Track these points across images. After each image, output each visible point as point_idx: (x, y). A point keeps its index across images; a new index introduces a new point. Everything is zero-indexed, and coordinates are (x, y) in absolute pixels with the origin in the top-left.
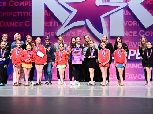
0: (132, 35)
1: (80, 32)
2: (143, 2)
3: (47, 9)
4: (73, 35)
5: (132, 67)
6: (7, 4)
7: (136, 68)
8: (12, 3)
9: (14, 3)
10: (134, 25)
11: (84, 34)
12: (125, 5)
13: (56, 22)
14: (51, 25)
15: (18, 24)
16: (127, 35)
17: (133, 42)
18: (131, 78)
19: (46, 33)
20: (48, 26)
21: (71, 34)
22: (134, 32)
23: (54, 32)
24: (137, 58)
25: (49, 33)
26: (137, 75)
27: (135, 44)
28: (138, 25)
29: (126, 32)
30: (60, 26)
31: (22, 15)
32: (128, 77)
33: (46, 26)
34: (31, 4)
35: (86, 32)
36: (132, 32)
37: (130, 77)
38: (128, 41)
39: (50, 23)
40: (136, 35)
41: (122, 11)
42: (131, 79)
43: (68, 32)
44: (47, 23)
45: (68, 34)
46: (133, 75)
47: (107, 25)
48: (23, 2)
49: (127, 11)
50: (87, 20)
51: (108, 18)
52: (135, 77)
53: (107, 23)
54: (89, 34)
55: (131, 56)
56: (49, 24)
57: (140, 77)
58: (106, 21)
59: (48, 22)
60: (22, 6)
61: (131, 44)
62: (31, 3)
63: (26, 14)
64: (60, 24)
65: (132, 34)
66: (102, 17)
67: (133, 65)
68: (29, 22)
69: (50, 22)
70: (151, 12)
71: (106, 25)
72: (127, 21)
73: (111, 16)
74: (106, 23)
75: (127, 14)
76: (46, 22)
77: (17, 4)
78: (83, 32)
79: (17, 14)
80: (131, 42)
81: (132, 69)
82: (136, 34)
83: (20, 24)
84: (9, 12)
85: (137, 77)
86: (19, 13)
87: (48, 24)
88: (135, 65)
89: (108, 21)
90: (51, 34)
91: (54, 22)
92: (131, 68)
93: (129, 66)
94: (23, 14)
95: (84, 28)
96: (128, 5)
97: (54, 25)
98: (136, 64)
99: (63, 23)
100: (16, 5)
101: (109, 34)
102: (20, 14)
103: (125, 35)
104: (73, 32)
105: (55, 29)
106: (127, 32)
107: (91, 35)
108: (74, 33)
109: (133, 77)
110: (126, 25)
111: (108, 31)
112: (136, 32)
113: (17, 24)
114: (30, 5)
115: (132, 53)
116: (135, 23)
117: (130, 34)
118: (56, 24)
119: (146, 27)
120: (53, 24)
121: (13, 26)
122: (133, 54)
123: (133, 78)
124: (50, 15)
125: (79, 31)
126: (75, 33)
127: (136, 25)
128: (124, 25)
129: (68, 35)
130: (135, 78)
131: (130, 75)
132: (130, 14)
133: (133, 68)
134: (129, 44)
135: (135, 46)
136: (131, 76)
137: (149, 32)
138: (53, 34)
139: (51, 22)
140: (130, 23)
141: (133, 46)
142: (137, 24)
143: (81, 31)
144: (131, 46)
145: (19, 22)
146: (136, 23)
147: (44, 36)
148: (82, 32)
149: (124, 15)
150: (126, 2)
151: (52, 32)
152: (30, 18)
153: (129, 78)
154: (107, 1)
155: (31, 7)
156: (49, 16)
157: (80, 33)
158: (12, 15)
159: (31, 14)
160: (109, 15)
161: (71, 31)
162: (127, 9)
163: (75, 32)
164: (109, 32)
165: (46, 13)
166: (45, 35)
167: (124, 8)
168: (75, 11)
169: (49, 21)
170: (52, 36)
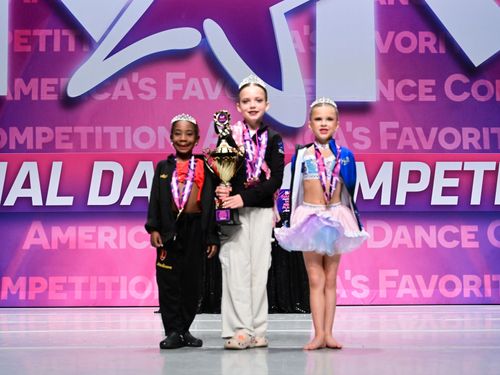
0: (412, 97)
1: (176, 81)
4: (147, 93)
5: (413, 240)
7: (433, 244)
10: (422, 51)
11: (194, 89)
13: (65, 32)
14: (42, 48)
16: (390, 98)
17: (419, 130)
18: (408, 291)
19: (19, 81)
20: (29, 49)
21: (135, 89)
22: (420, 81)
23: (55, 81)
24: (437, 199)
25: (34, 82)
26: (435, 278)
27: (427, 135)
28: (442, 50)
29: (386, 84)
30: (85, 49)
32: (397, 288)
33: (18, 49)
35: (207, 81)
36: (411, 83)
37: (407, 286)
38: (395, 125)
39: (38, 37)
40: (433, 98)
42: (410, 295)
43: (124, 82)
44: (22, 37)
45: (122, 89)
46: (420, 279)
47: (303, 50)
50: (210, 25)
51: (304, 16)
52: (427, 287)
53: (299, 39)
54: (218, 88)
55: (408, 194)
56: (34, 40)
57: (450, 286)
58: (297, 33)
59: (27, 32)
61: (407, 138)
64: (84, 40)
65: (415, 90)
66: (277, 12)
67: (419, 231)
69: (36, 32)
71: (297, 50)
72: (391, 34)
73: (320, 10)
74: (294, 41)
75: (391, 1)
76: (17, 31)
78: (193, 81)
80: (407, 130)
81: (415, 249)
82: (430, 90)
85: (437, 287)
87: (26, 41)
88: (428, 233)
89: (306, 29)
90: (44, 89)
91: (57, 32)
92: (410, 245)
93: (402, 237)
95: (198, 61)
97: (57, 47)
98: (433, 229)
99: (96, 37)
101: (309, 90)
103: (382, 96)
104: (144, 81)
105: (63, 64)
106: (391, 82)
107: (229, 96)
108: (147, 84)
109: (418, 287)
110: (386, 51)
111: (303, 78)
112: (432, 82)
115: (415, 176)
116: (425, 42)
117: (407, 90)
118: (64, 40)
119: (477, 60)
120: (50, 40)
122: (418, 181)
123: (420, 293)
125: (171, 76)
126: (153, 86)
127: (433, 50)
128: (377, 49)
129: (122, 94)
130: (428, 293)
131: (407, 279)
132: (403, 2)
133: (419, 245)
134: (399, 136)
135: (428, 145)
136: (411, 282)
137: (489, 84)
138: (52, 89)
139: (42, 34)
140: (406, 42)
141: (415, 147)
142: (436, 46)
143: (182, 75)
144: (408, 148)
146: (433, 40)
147: (10, 98)
148: (184, 82)
149: (378, 4)
151: (45, 81)
153: (402, 292)
156: (34, 4)
157: (179, 87)
161: (135, 77)
163: (153, 82)
164: (308, 82)
166: (13, 95)
169: (32, 29)
170: (45, 97)
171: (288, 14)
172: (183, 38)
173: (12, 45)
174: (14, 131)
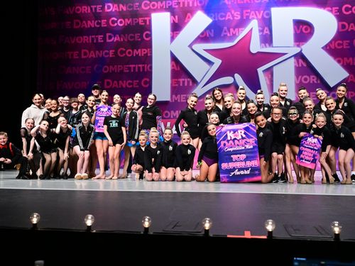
2: (326, 46)
3: (174, 59)
6: (115, 53)
8: (122, 52)
9: (125, 52)
10: (311, 82)
12: (297, 50)
13: (189, 79)
14: (181, 85)
15: (132, 84)
19: (174, 96)
20: (177, 85)
23: (185, 95)
25: (179, 96)
28: (319, 82)
30: (195, 85)
31: (137, 71)
33: (174, 85)
34: (151, 53)
41: (293, 60)
47: (268, 83)
48: (139, 50)
49: (300, 61)
50: (237, 76)
51: (269, 72)
53: (267, 79)
56: (178, 82)
58: (266, 77)
59: (176, 80)
60: (137, 55)
62: (151, 51)
63: (144, 68)
64: (195, 82)
66: (260, 70)
68: (148, 80)
70: (339, 62)
72: (300, 77)
75: (300, 66)
76: (173, 80)
77: (129, 53)
79: (130, 68)
83: (134, 84)
84: (119, 66)
86: (132, 66)
87: (176, 82)
89: (270, 76)
90: (182, 98)
91: (186, 79)
94: (139, 68)
95: (233, 87)
96: (301, 50)
97: (186, 84)
99: (198, 80)
100: (128, 55)
102: (134, 68)
110: (298, 82)
113: (129, 84)
114: (149, 55)
116: (312, 79)
118: (188, 82)
119: (332, 85)
120: (184, 82)
121: (124, 86)
124: (179, 69)
127: (315, 82)
128: (295, 82)
132: (305, 65)
139: (181, 80)
140: (306, 79)
142: (317, 81)
145: (133, 80)
146: (316, 79)
147: (171, 101)
149: (296, 67)
150: (298, 46)
151: (183, 95)
152: (148, 74)
154: (267, 45)
155: (151, 57)
156: (179, 71)
158: (123, 70)
159: (151, 68)
160: (272, 67)
162: (300, 56)
165: (173, 66)
167: (295, 56)
168: (218, 62)
169: (178, 79)
170: (182, 101)
171: (264, 71)
172: (227, 80)
173: (171, 84)
174: (172, 112)
